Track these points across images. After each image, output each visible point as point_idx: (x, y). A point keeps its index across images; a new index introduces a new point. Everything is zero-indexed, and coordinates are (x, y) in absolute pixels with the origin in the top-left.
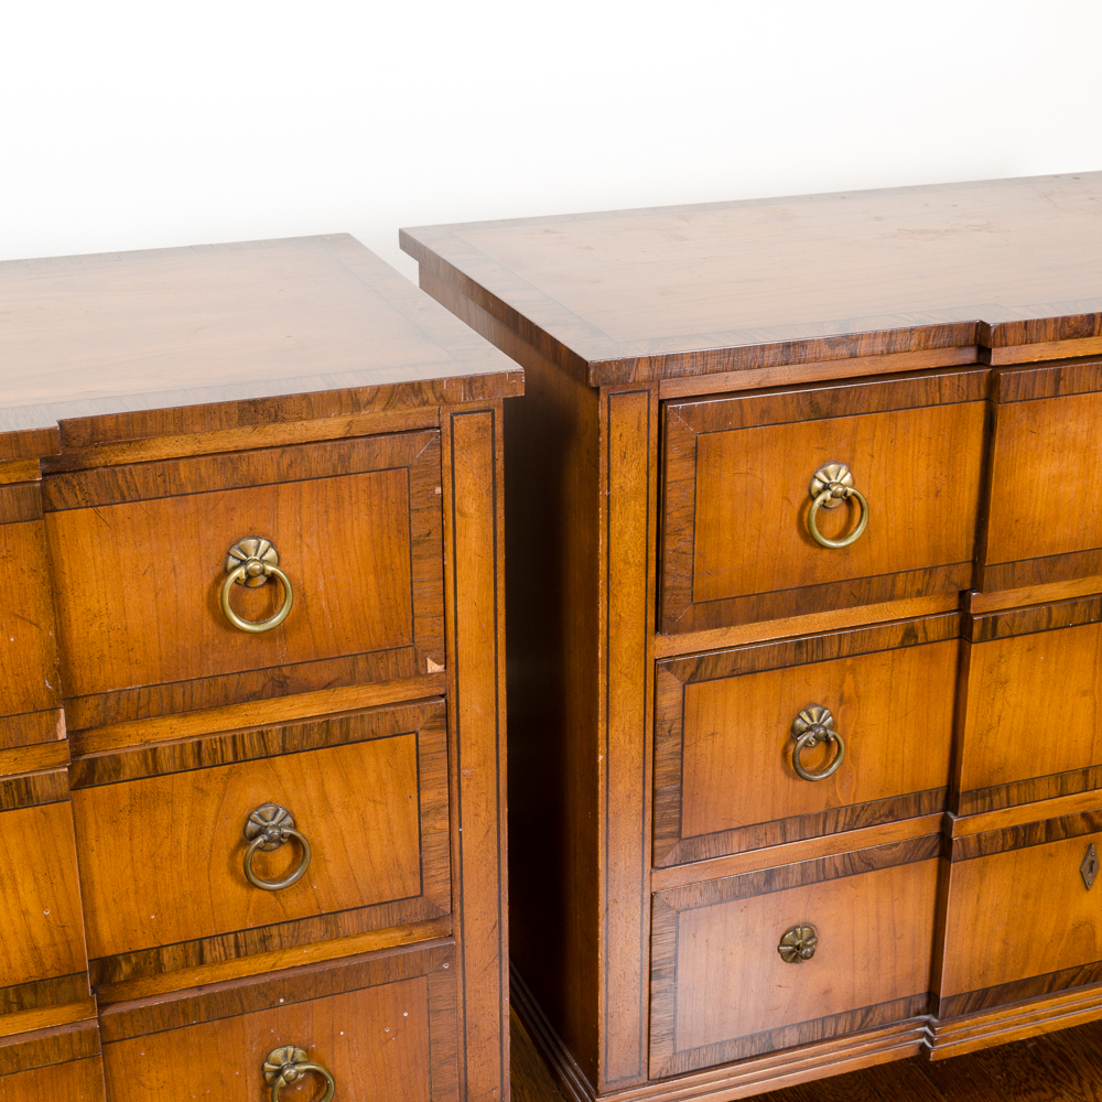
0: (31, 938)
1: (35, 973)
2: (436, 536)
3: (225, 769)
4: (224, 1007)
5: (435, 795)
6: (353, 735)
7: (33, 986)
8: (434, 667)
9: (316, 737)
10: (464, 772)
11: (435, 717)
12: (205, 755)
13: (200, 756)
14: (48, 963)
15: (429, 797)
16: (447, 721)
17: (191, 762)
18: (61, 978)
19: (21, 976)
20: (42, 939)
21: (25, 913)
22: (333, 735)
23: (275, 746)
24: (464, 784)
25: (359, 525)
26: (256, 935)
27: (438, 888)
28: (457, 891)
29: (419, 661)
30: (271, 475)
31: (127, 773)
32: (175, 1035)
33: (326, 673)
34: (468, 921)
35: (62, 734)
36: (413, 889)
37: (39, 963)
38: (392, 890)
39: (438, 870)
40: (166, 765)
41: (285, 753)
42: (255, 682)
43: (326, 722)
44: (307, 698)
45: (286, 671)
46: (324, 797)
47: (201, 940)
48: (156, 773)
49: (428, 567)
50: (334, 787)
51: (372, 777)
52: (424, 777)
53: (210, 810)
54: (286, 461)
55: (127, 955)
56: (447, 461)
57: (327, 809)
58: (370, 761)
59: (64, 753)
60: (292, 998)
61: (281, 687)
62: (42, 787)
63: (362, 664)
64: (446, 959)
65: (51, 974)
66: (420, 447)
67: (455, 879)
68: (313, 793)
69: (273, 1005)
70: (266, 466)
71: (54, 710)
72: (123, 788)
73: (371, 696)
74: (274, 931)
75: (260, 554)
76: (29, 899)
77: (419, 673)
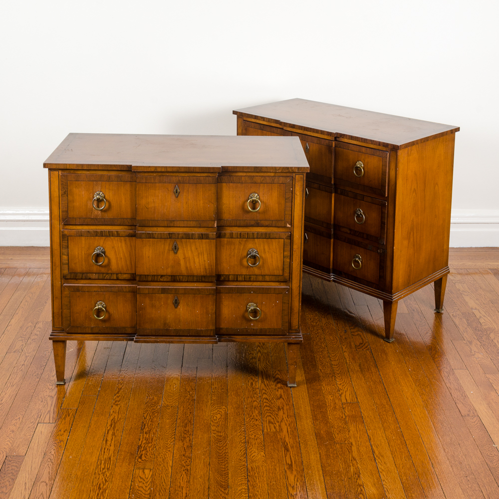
0: (205, 266)
1: (205, 274)
2: (291, 198)
3: (245, 239)
4: (241, 291)
5: (287, 253)
6: (271, 237)
7: (204, 276)
8: (288, 226)
9: (264, 236)
10: (294, 250)
11: (288, 236)
12: (242, 236)
13: (241, 236)
14: (208, 272)
15: (285, 253)
16: (291, 237)
17: (239, 237)
18: (210, 276)
19: (202, 274)
20: (207, 267)
21: (205, 261)
22: (267, 237)
23: (255, 237)
24: (294, 252)
25: (275, 194)
26: (248, 277)
27: (287, 275)
28: (291, 276)
29: (285, 224)
30: (259, 182)
31: (227, 236)
32: (230, 295)
33: (267, 223)
34: (293, 284)
35: (216, 226)
36: (281, 274)
37: (206, 272)
38: (276, 273)
39: (287, 271)
40: (234, 236)
41: (257, 238)
42: (253, 223)
43: (266, 234)
44: (263, 228)
45: (259, 221)
46: (264, 249)
47: (237, 275)
48: (232, 237)
49: (289, 204)
50: (266, 247)
51: (274, 247)
52: (285, 249)
53: (242, 248)
54: (262, 179)
55: (223, 275)
56: (294, 183)
57: (265, 252)
58: (274, 243)
59: (216, 230)
60: (254, 292)
61: (258, 225)
62: (210, 236)
63: (274, 222)
64: (287, 291)
65: (208, 275)
66: (288, 180)
67: (291, 273)
68: (262, 248)
69: (250, 293)
70: (258, 180)
71: (214, 221)
72: (226, 239)
73: (275, 230)
74: (252, 276)
75: (255, 197)
76: (206, 258)
77: (285, 227)
